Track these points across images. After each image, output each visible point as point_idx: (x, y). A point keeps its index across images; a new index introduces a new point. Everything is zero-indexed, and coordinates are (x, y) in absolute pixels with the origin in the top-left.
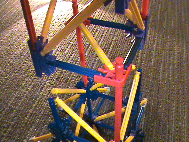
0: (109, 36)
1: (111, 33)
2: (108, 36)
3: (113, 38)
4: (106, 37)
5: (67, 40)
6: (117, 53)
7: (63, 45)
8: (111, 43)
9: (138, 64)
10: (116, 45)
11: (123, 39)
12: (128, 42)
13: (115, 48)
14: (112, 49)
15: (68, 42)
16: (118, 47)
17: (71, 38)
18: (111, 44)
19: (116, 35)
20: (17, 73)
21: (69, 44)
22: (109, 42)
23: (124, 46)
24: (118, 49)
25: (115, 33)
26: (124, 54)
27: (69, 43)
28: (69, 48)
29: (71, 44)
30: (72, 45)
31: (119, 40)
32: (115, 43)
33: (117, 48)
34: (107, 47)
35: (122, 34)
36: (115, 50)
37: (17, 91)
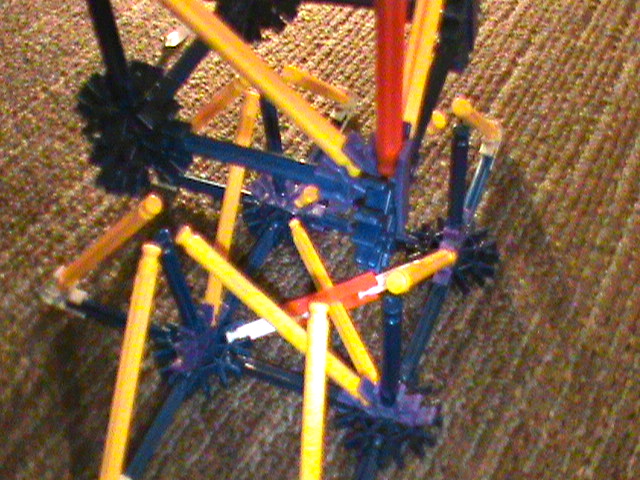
0: (505, 41)
1: (515, 27)
2: (500, 39)
3: (520, 53)
4: (489, 41)
5: (311, 25)
6: (525, 126)
7: (291, 46)
8: (509, 73)
9: (612, 201)
10: (527, 91)
11: (567, 68)
12: (585, 86)
13: (520, 102)
14: (505, 105)
15: (315, 38)
16: (537, 100)
17: (333, 23)
18: (503, 80)
19: (537, 39)
20: (62, 139)
21: (319, 46)
22: (498, 66)
23: (565, 100)
24: (531, 108)
25: (534, 32)
26: (556, 139)
27: (316, 42)
28: (310, 63)
29: (325, 49)
30: (328, 55)
31: (546, 67)
32: (523, 78)
33: (531, 103)
34: (482, 91)
35: (568, 42)
36: (519, 113)
37: (34, 221)
